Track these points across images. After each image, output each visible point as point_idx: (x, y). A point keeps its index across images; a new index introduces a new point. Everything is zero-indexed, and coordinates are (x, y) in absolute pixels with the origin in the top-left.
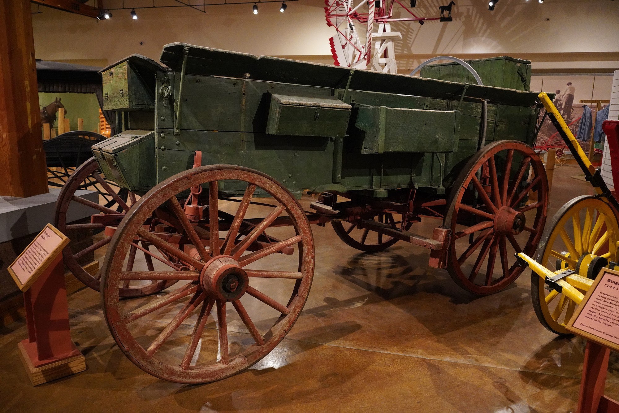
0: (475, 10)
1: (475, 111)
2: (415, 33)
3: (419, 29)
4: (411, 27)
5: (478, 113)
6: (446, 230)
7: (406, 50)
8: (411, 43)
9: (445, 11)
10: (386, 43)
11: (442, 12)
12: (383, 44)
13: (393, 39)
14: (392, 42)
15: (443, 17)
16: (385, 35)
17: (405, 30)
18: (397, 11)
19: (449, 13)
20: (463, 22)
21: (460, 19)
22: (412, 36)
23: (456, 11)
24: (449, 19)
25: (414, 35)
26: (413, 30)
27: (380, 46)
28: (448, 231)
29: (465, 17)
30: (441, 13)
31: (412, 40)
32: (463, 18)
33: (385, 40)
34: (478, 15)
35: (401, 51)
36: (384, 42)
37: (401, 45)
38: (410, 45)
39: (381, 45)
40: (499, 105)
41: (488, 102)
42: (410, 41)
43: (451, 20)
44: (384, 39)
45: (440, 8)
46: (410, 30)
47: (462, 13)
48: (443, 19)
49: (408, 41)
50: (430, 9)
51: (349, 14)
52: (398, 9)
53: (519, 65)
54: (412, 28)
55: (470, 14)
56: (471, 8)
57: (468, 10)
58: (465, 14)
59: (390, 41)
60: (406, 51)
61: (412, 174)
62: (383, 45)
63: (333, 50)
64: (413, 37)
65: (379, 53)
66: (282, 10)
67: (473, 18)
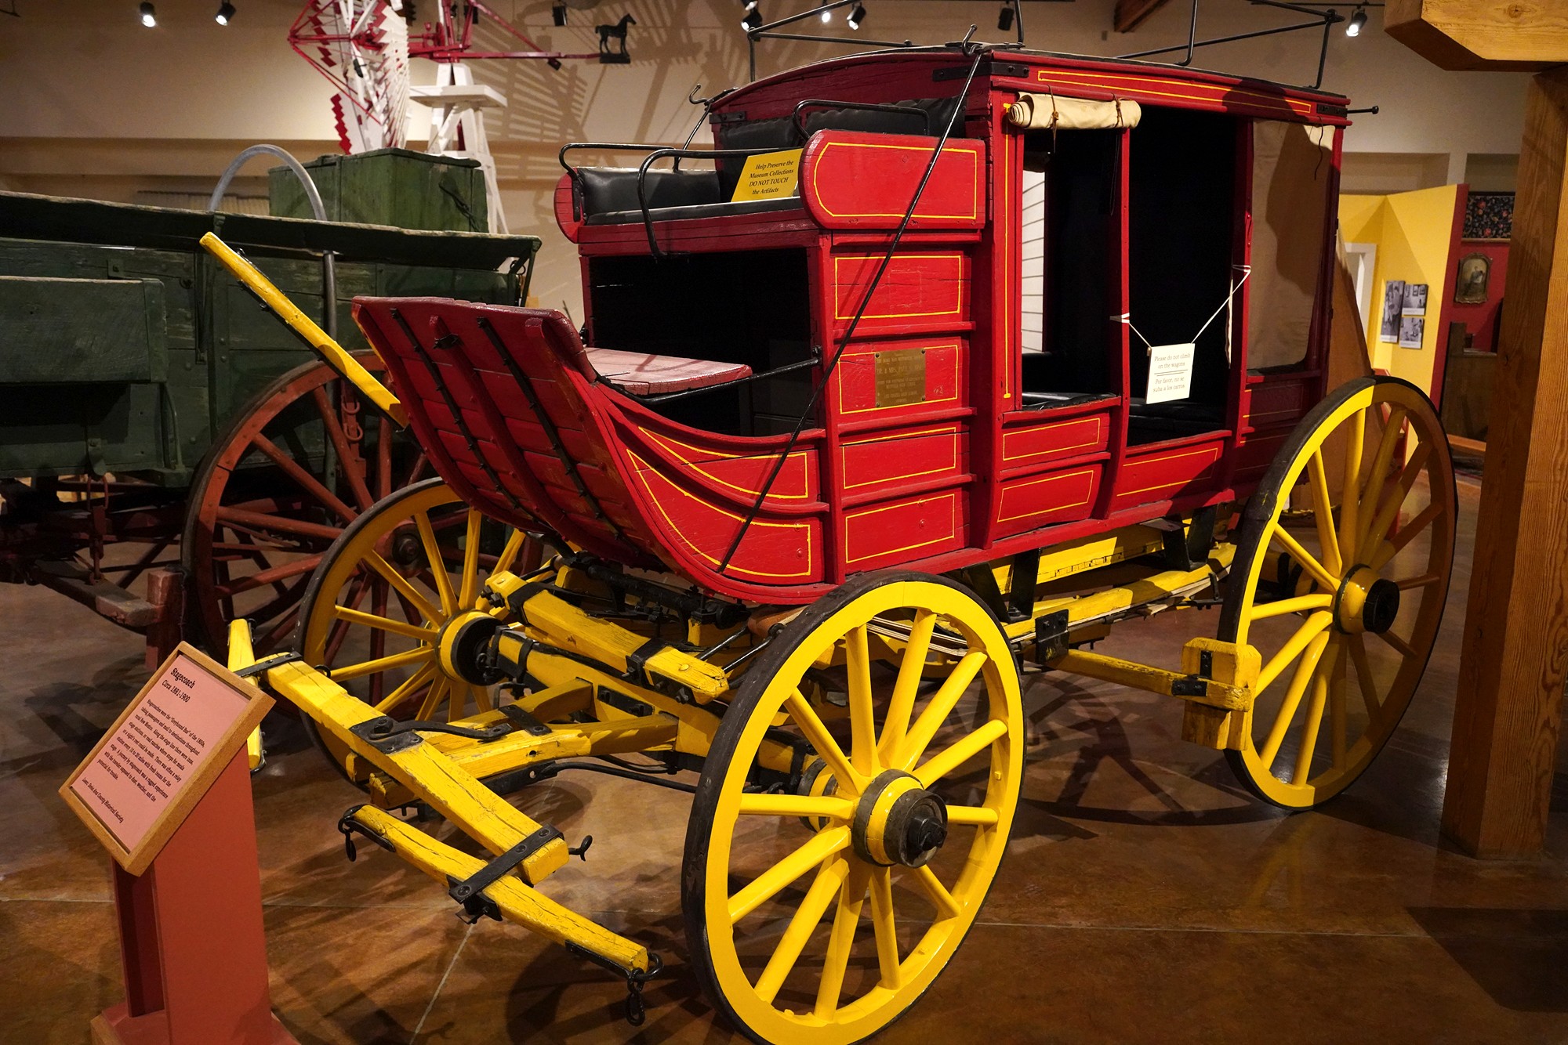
0: (729, 39)
1: (298, 279)
2: (590, 90)
3: (600, 80)
4: (579, 74)
5: (311, 285)
6: (169, 574)
7: (570, 131)
8: (583, 114)
9: (610, 39)
10: (458, 111)
11: (604, 40)
12: (451, 115)
13: (477, 103)
14: (476, 110)
15: (605, 50)
16: (453, 91)
17: (566, 83)
18: (543, 33)
19: (623, 43)
20: (704, 67)
21: (694, 59)
22: (583, 97)
23: (685, 40)
24: (623, 58)
25: (588, 95)
26: (585, 83)
27: (442, 119)
28: (173, 578)
29: (707, 54)
30: (601, 42)
31: (584, 108)
32: (702, 58)
33: (454, 104)
34: (737, 52)
35: (558, 135)
36: (453, 111)
37: (558, 120)
38: (580, 120)
39: (446, 116)
40: (381, 266)
41: (336, 258)
42: (580, 110)
43: (628, 61)
44: (451, 102)
45: (598, 29)
46: (577, 82)
47: (699, 46)
48: (607, 58)
49: (574, 111)
50: (652, 31)
51: (352, 35)
52: (544, 28)
53: (443, 168)
54: (583, 78)
55: (719, 48)
56: (719, 33)
57: (713, 38)
58: (706, 47)
59: (466, 108)
60: (570, 134)
61: (89, 440)
62: (449, 118)
63: (341, 128)
64: (586, 102)
65: (441, 138)
66: (221, 20)
67: (725, 58)
